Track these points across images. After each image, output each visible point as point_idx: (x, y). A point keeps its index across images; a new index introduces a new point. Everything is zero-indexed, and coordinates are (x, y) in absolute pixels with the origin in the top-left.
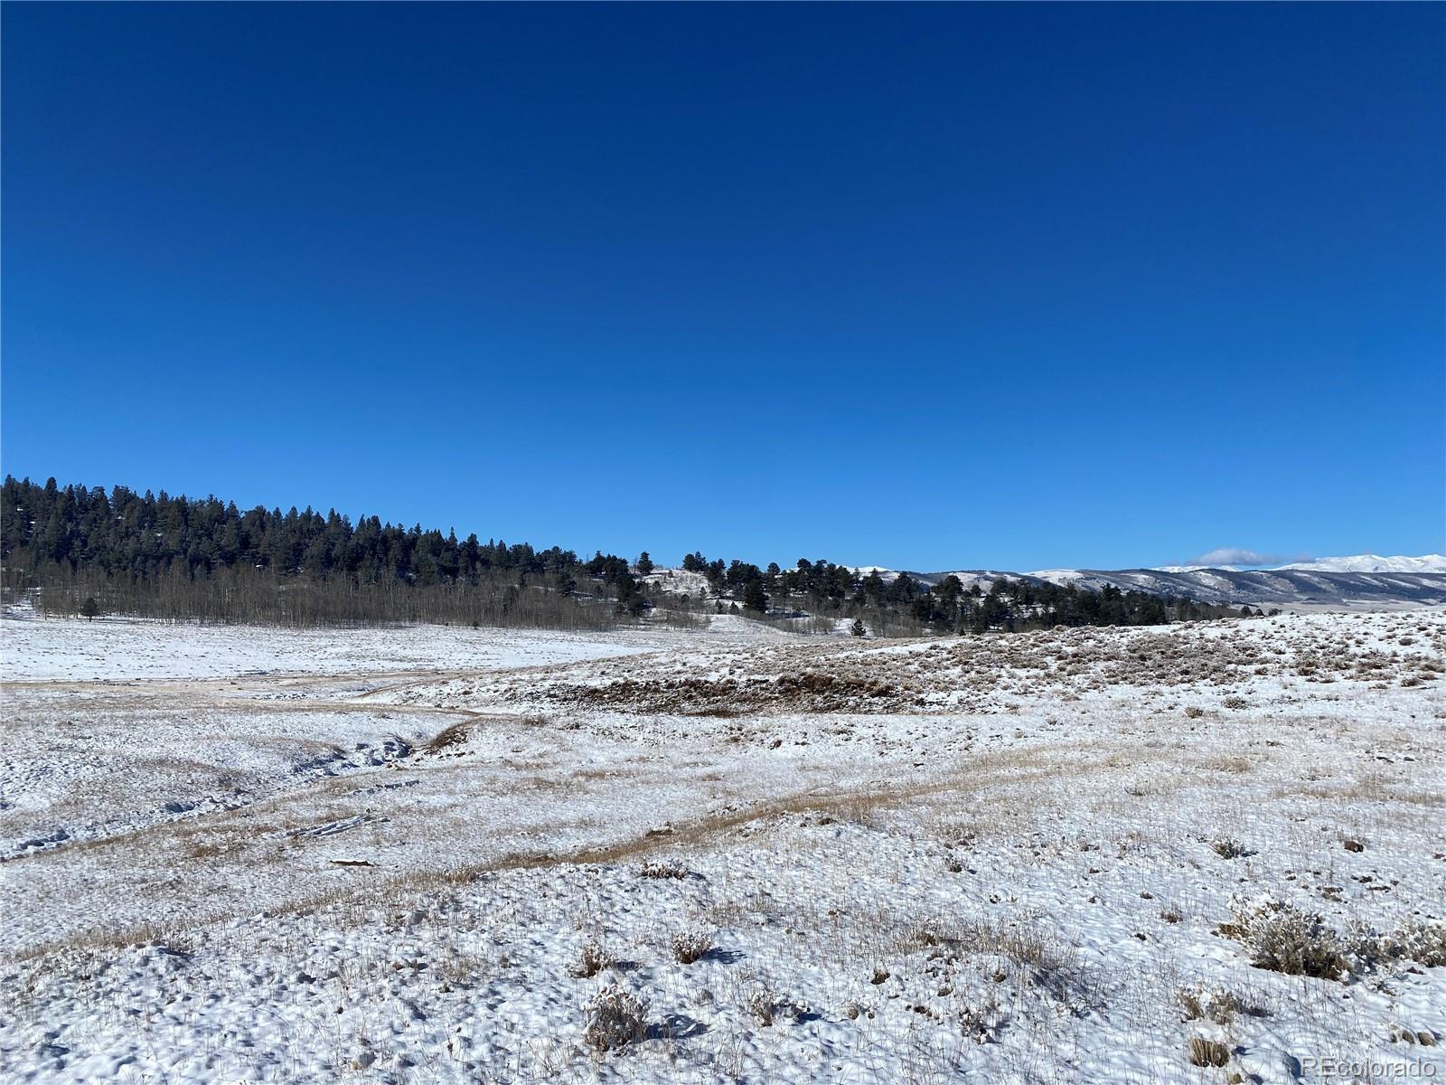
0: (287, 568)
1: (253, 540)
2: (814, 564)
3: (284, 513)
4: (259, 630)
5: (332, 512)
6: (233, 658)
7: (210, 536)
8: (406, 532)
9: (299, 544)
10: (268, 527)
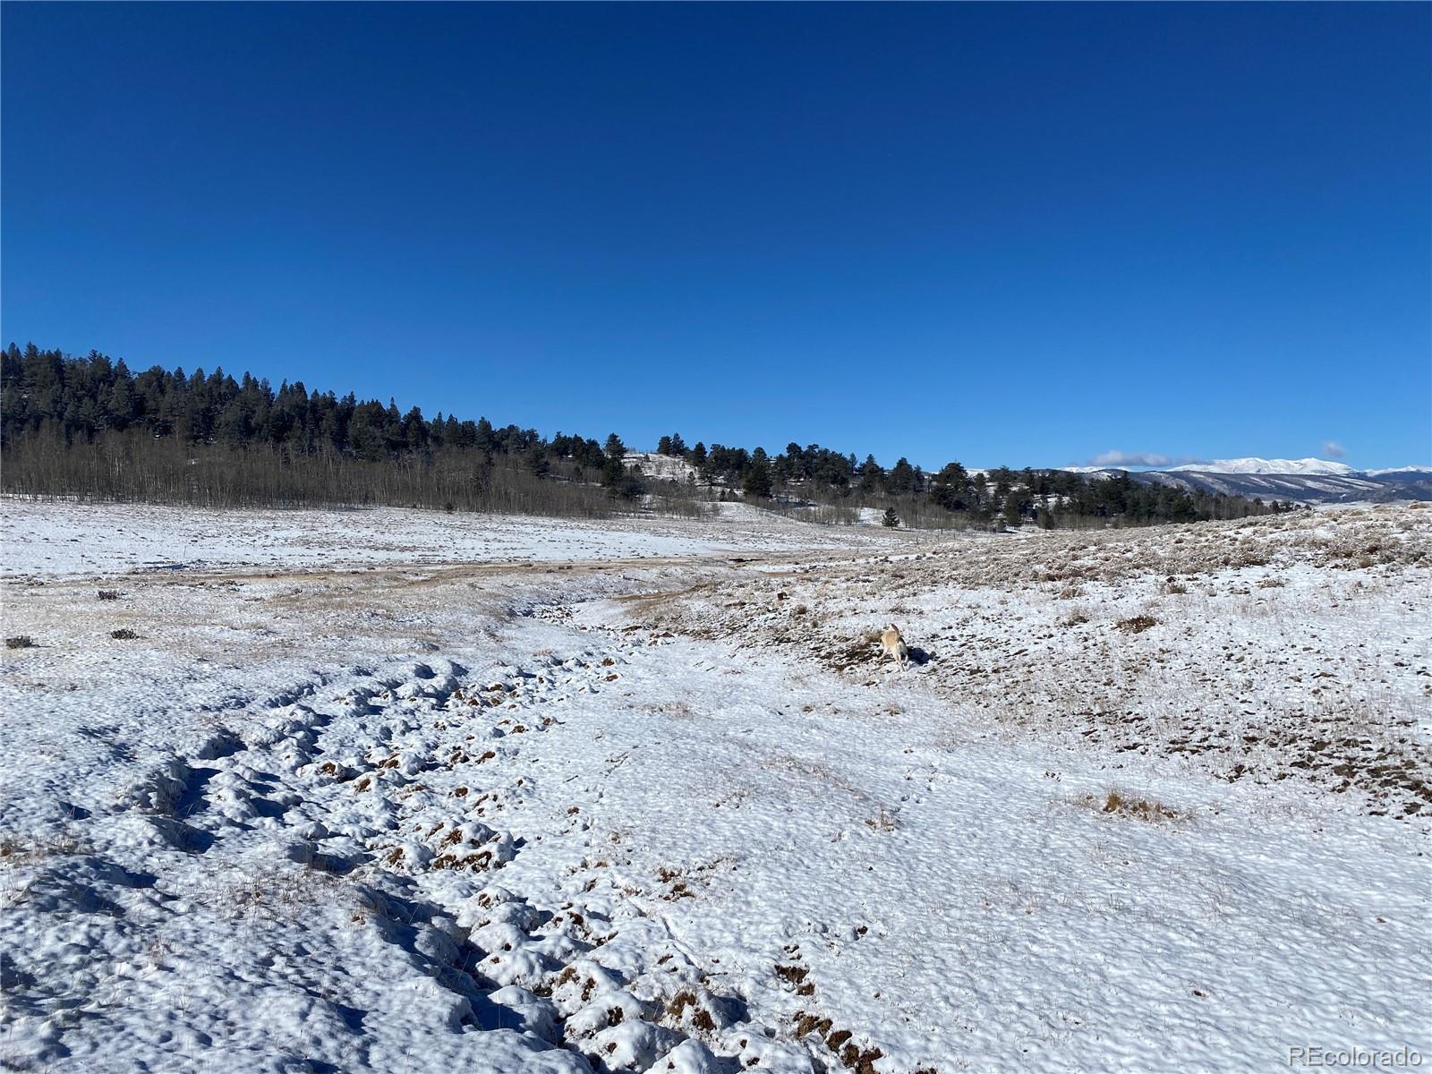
0: (196, 438)
1: (151, 404)
2: (804, 449)
3: (189, 374)
4: (163, 508)
5: (247, 377)
6: (124, 544)
7: (94, 397)
8: (338, 401)
9: (209, 410)
10: (169, 388)
